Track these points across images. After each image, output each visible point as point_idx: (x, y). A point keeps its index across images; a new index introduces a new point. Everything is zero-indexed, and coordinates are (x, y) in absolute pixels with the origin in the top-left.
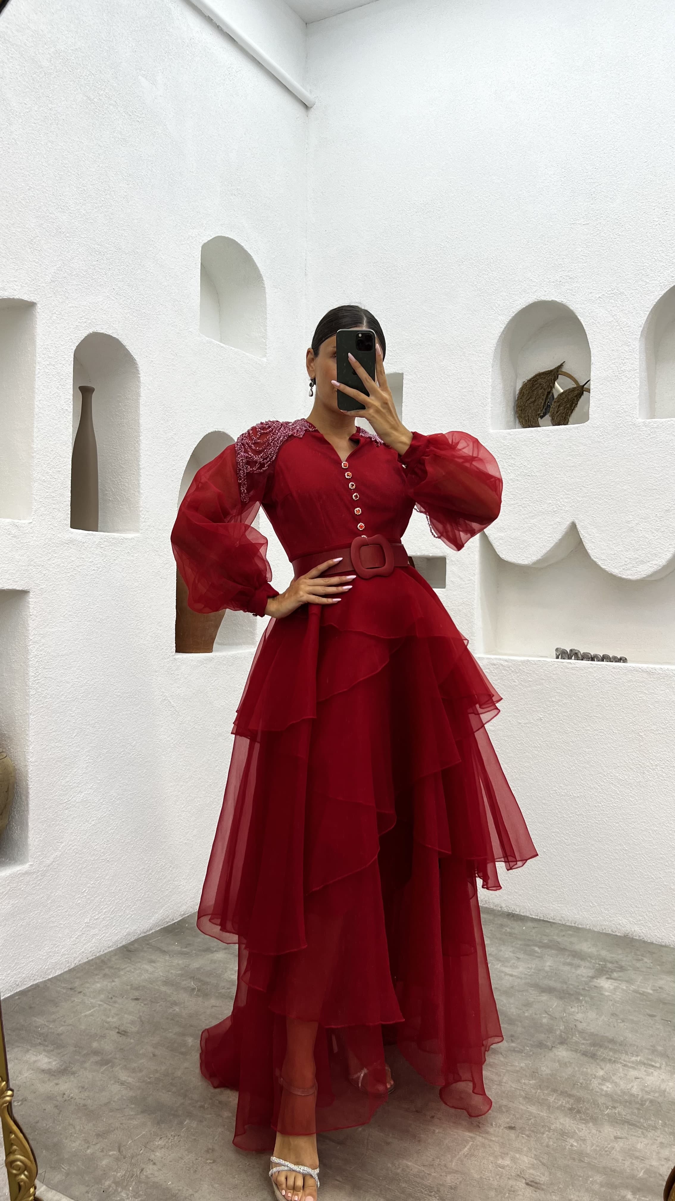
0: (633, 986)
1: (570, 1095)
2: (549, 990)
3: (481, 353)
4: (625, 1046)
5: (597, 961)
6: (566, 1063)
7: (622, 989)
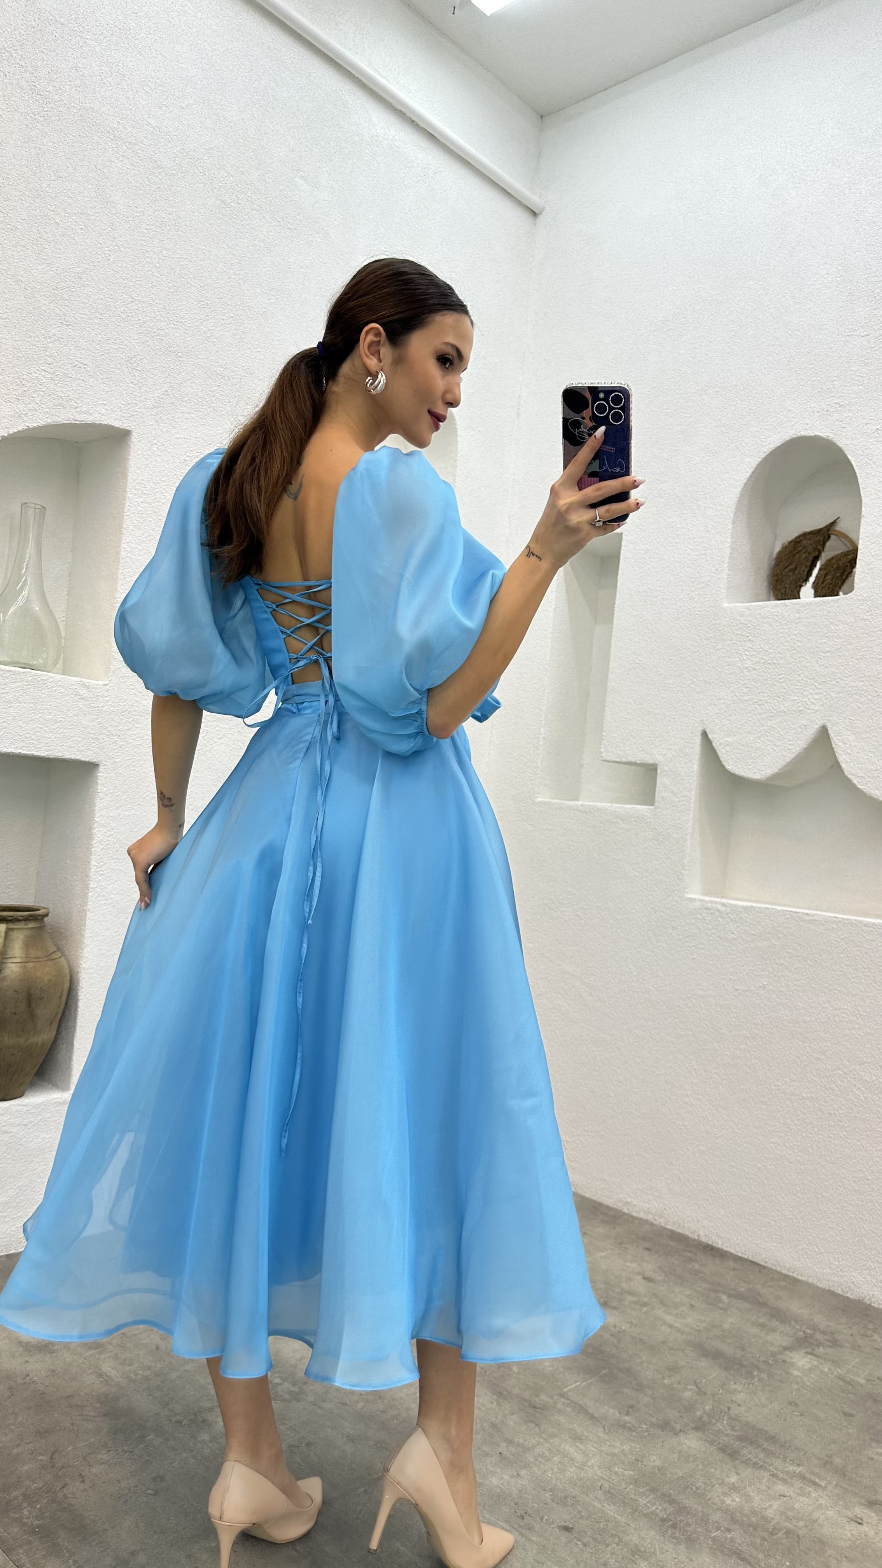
0: (840, 1369)
1: (673, 1500)
2: (716, 1356)
3: (720, 505)
4: (787, 1449)
5: (804, 1328)
6: (688, 1457)
7: (822, 1372)
